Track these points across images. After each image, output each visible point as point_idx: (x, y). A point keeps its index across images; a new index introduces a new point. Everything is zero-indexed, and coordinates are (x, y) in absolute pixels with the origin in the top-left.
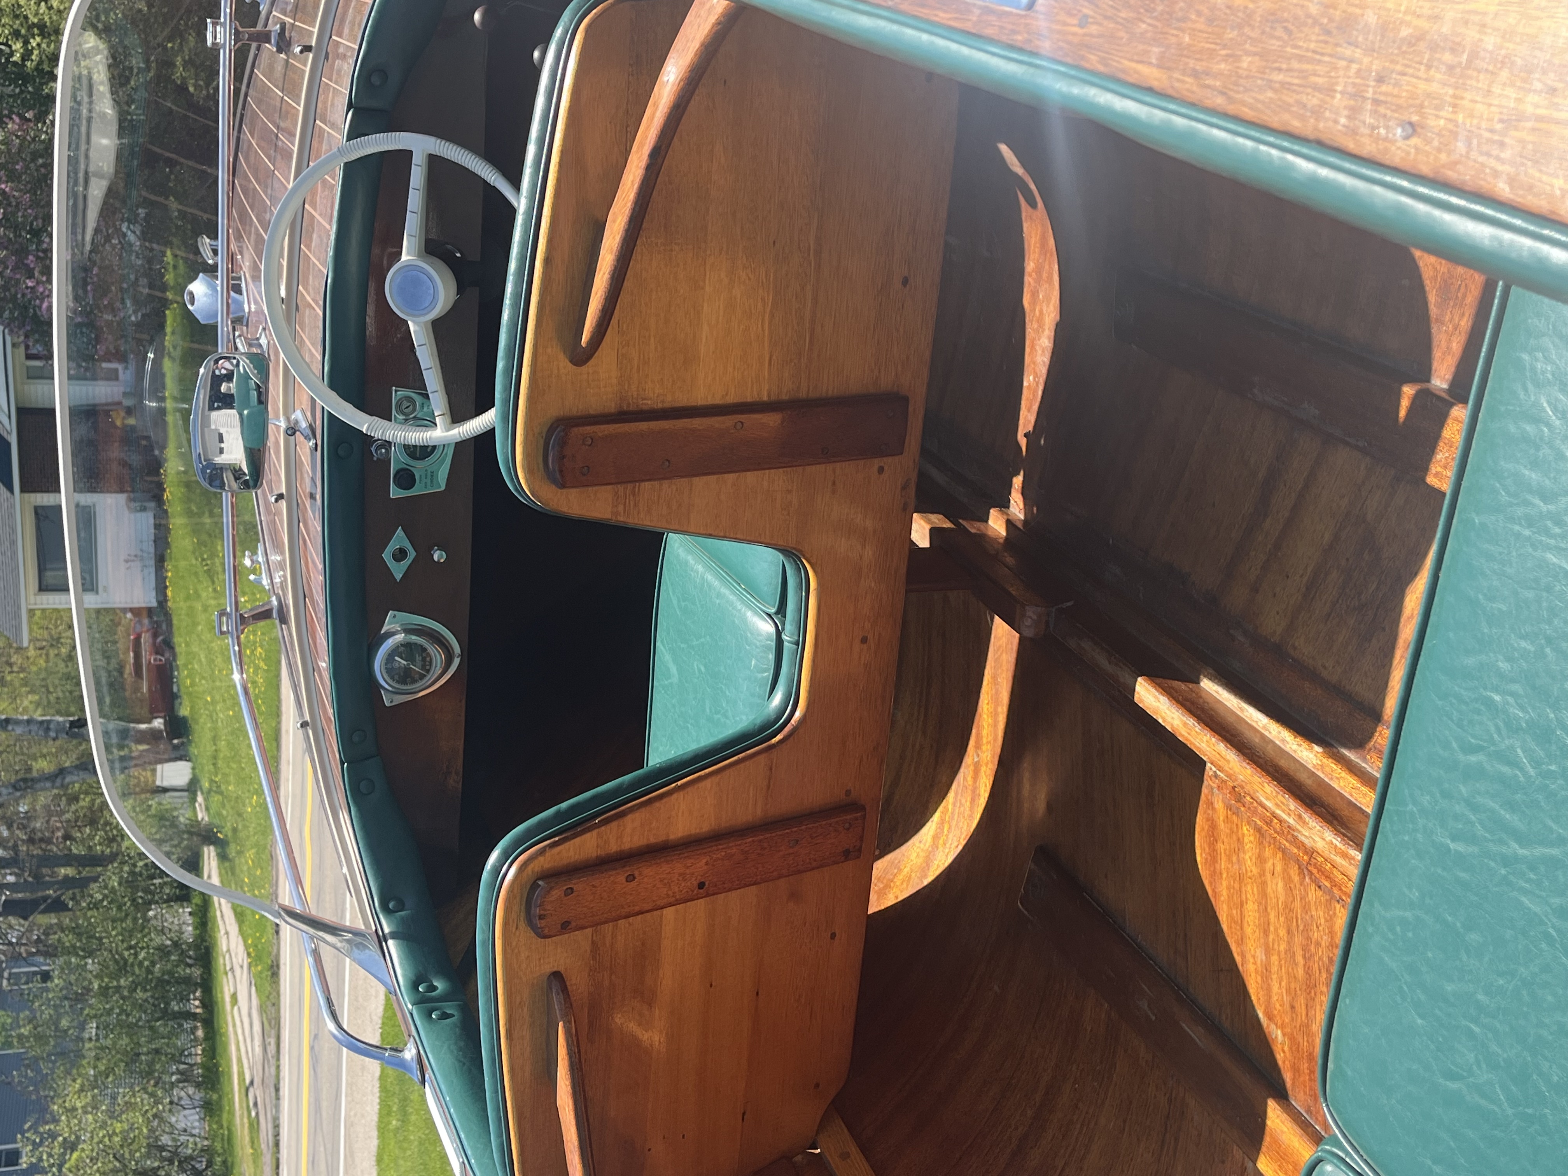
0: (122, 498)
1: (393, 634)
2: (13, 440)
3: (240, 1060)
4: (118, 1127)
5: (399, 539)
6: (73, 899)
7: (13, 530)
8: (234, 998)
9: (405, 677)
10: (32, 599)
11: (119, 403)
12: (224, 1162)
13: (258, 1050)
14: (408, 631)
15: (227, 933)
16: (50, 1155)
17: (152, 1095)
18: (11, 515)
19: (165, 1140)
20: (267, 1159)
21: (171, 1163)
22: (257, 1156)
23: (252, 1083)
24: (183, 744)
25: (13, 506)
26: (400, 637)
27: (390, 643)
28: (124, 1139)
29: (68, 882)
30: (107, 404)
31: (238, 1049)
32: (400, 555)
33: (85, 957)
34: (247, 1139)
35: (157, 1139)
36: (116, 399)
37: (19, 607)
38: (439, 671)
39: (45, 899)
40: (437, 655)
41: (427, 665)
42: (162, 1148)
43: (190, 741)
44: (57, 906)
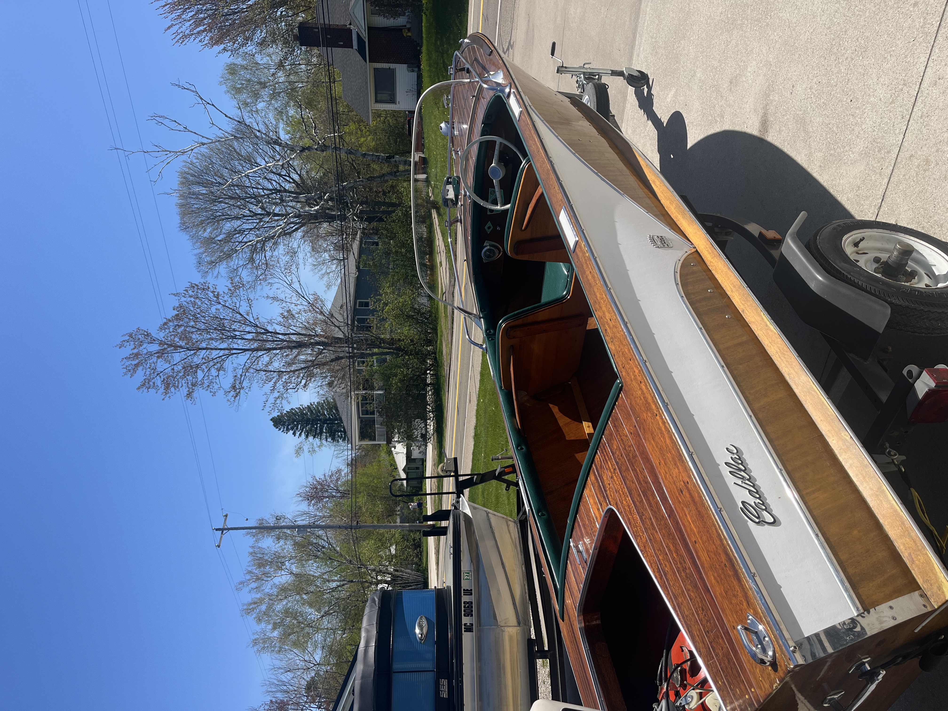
0: (405, 66)
1: (486, 246)
2: (366, 40)
3: (441, 284)
4: (401, 300)
5: (489, 224)
6: (386, 218)
7: (367, 78)
8: (441, 263)
9: (489, 257)
10: (373, 105)
11: (405, 26)
12: (435, 316)
13: (448, 282)
14: (490, 246)
15: (438, 239)
16: (379, 307)
17: (412, 291)
18: (366, 72)
19: (416, 306)
20: (450, 318)
21: (418, 314)
22: (446, 316)
23: (445, 292)
24: (425, 167)
25: (366, 68)
26: (488, 247)
27: (486, 249)
28: (403, 304)
29: (384, 212)
30: (401, 26)
31: (441, 280)
32: (489, 228)
33: (390, 240)
34: (443, 311)
35: (413, 306)
36: (404, 24)
37: (369, 109)
38: (497, 255)
39: (377, 217)
40: (497, 252)
41: (494, 253)
42: (415, 309)
43: (427, 167)
44: (381, 220)
